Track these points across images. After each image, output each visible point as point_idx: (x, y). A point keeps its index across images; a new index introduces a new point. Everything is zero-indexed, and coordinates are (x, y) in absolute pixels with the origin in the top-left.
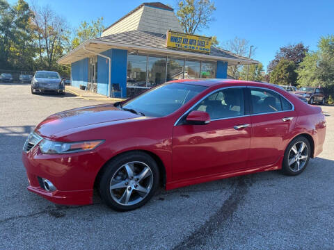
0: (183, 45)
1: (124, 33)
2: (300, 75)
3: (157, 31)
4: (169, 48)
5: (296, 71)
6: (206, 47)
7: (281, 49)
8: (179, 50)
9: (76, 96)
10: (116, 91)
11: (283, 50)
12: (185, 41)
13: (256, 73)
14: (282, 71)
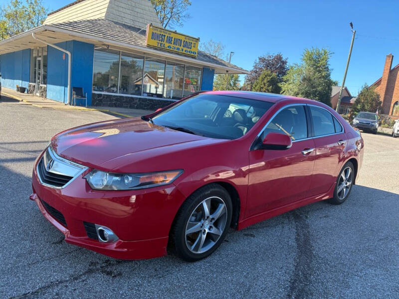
0: (167, 45)
1: (88, 21)
2: (283, 89)
3: (130, 23)
4: (149, 46)
5: (280, 85)
6: (193, 50)
7: (260, 59)
8: (161, 50)
9: (18, 101)
10: (79, 98)
11: (262, 60)
12: (169, 40)
13: (232, 83)
14: (264, 84)
